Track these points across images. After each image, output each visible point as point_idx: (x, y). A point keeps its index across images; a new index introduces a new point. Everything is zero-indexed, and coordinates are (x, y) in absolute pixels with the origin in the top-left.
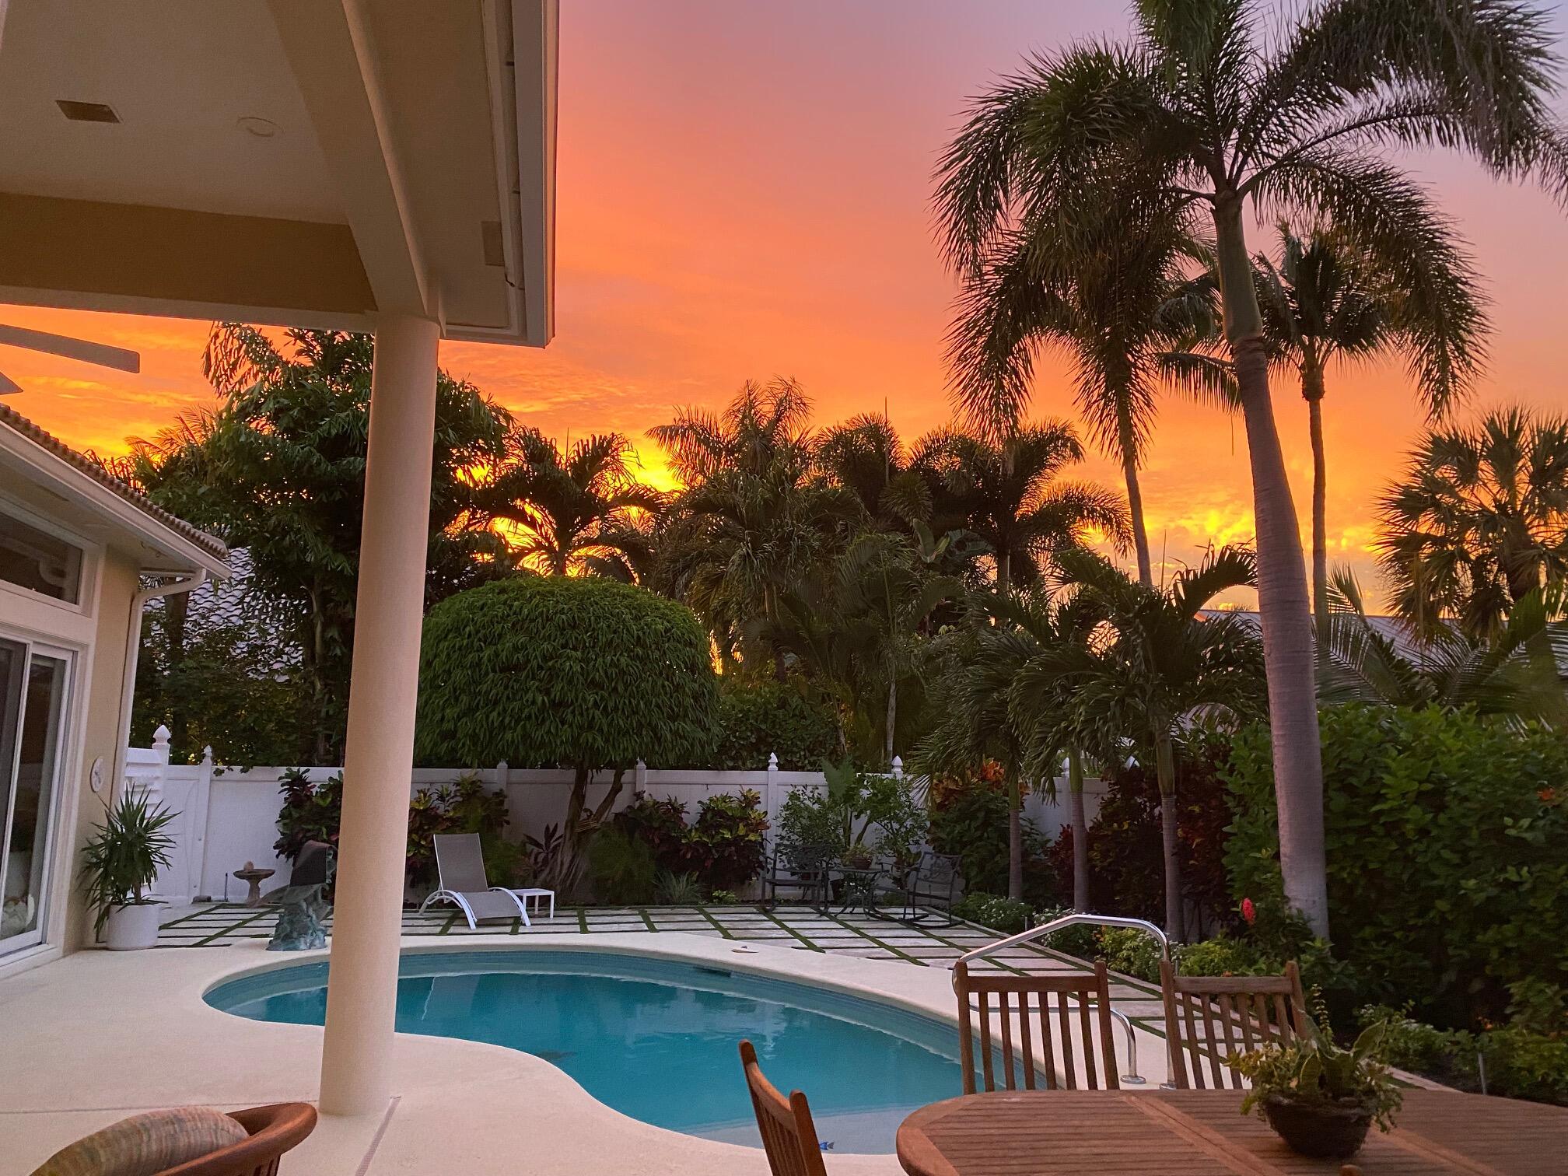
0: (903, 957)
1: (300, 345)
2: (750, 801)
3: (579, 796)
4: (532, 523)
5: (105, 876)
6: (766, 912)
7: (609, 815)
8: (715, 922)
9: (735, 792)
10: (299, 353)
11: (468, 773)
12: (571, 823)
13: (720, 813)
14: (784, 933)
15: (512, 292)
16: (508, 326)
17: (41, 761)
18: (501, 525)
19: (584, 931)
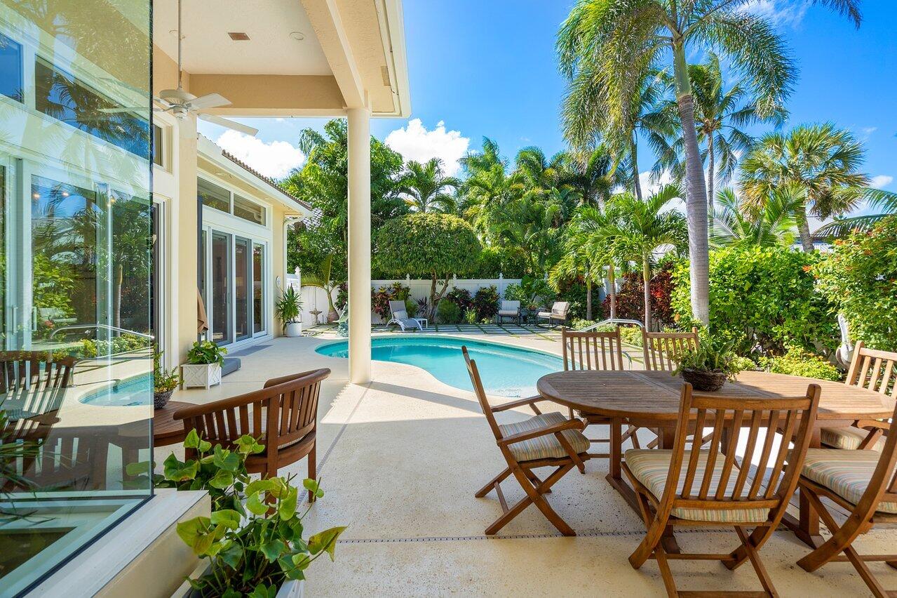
0: (548, 339)
1: (331, 136)
2: (493, 289)
3: (434, 288)
4: (413, 194)
5: (284, 313)
6: (499, 326)
7: (445, 295)
8: (482, 329)
9: (488, 287)
10: (331, 139)
11: (396, 281)
12: (432, 296)
13: (484, 293)
14: (505, 332)
15: (395, 95)
16: (394, 111)
17: (260, 280)
18: (403, 195)
19: (437, 331)
